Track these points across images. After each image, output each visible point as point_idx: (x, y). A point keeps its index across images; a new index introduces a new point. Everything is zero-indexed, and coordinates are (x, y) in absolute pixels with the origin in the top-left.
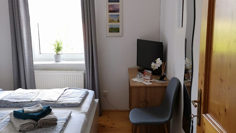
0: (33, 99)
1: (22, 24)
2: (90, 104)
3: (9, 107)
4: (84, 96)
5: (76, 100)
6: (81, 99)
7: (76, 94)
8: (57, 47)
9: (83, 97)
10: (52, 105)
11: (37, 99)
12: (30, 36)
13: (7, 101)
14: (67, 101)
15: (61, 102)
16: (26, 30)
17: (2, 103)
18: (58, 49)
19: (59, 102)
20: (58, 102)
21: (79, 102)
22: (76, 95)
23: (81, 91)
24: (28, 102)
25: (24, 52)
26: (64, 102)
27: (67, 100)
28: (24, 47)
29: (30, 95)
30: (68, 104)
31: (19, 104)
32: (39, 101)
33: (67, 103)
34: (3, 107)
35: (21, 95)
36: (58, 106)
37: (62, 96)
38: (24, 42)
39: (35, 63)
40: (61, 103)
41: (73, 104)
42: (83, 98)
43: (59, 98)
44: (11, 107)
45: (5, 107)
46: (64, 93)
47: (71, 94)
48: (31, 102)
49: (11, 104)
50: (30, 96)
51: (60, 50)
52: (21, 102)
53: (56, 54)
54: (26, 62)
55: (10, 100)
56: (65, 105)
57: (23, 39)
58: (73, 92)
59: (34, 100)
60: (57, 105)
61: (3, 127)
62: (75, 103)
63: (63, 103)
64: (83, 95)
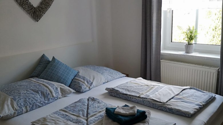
0: (142, 94)
1: (153, 9)
2: (210, 117)
3: (118, 97)
4: (204, 104)
5: (189, 108)
6: (197, 107)
7: (194, 97)
8: (189, 36)
9: (201, 104)
10: (159, 107)
11: (146, 95)
12: (160, 23)
13: (118, 90)
14: (177, 106)
15: (169, 105)
16: (157, 16)
17: (113, 92)
18: (191, 38)
19: (168, 105)
20: (166, 105)
21: (192, 112)
22: (194, 99)
23: (203, 96)
24: (136, 96)
25: (152, 39)
26: (173, 107)
27: (178, 104)
28: (152, 35)
29: (142, 88)
30: (177, 111)
31: (128, 96)
32: (147, 98)
33: (176, 109)
34: (114, 96)
35: (136, 86)
36: (165, 110)
37: (175, 97)
38: (152, 29)
39: (162, 52)
40: (170, 107)
41: (183, 113)
42: (201, 106)
43: (170, 100)
44: (120, 98)
45: (115, 96)
46: (181, 94)
47: (187, 97)
48: (139, 97)
49: (120, 95)
50: (142, 90)
51: (192, 39)
52: (130, 95)
53: (188, 44)
54: (152, 49)
55: (121, 90)
56: (174, 111)
57: (152, 25)
58: (192, 95)
59: (142, 96)
60: (164, 108)
61: (94, 122)
62: (186, 112)
63: (171, 108)
64: (204, 102)
